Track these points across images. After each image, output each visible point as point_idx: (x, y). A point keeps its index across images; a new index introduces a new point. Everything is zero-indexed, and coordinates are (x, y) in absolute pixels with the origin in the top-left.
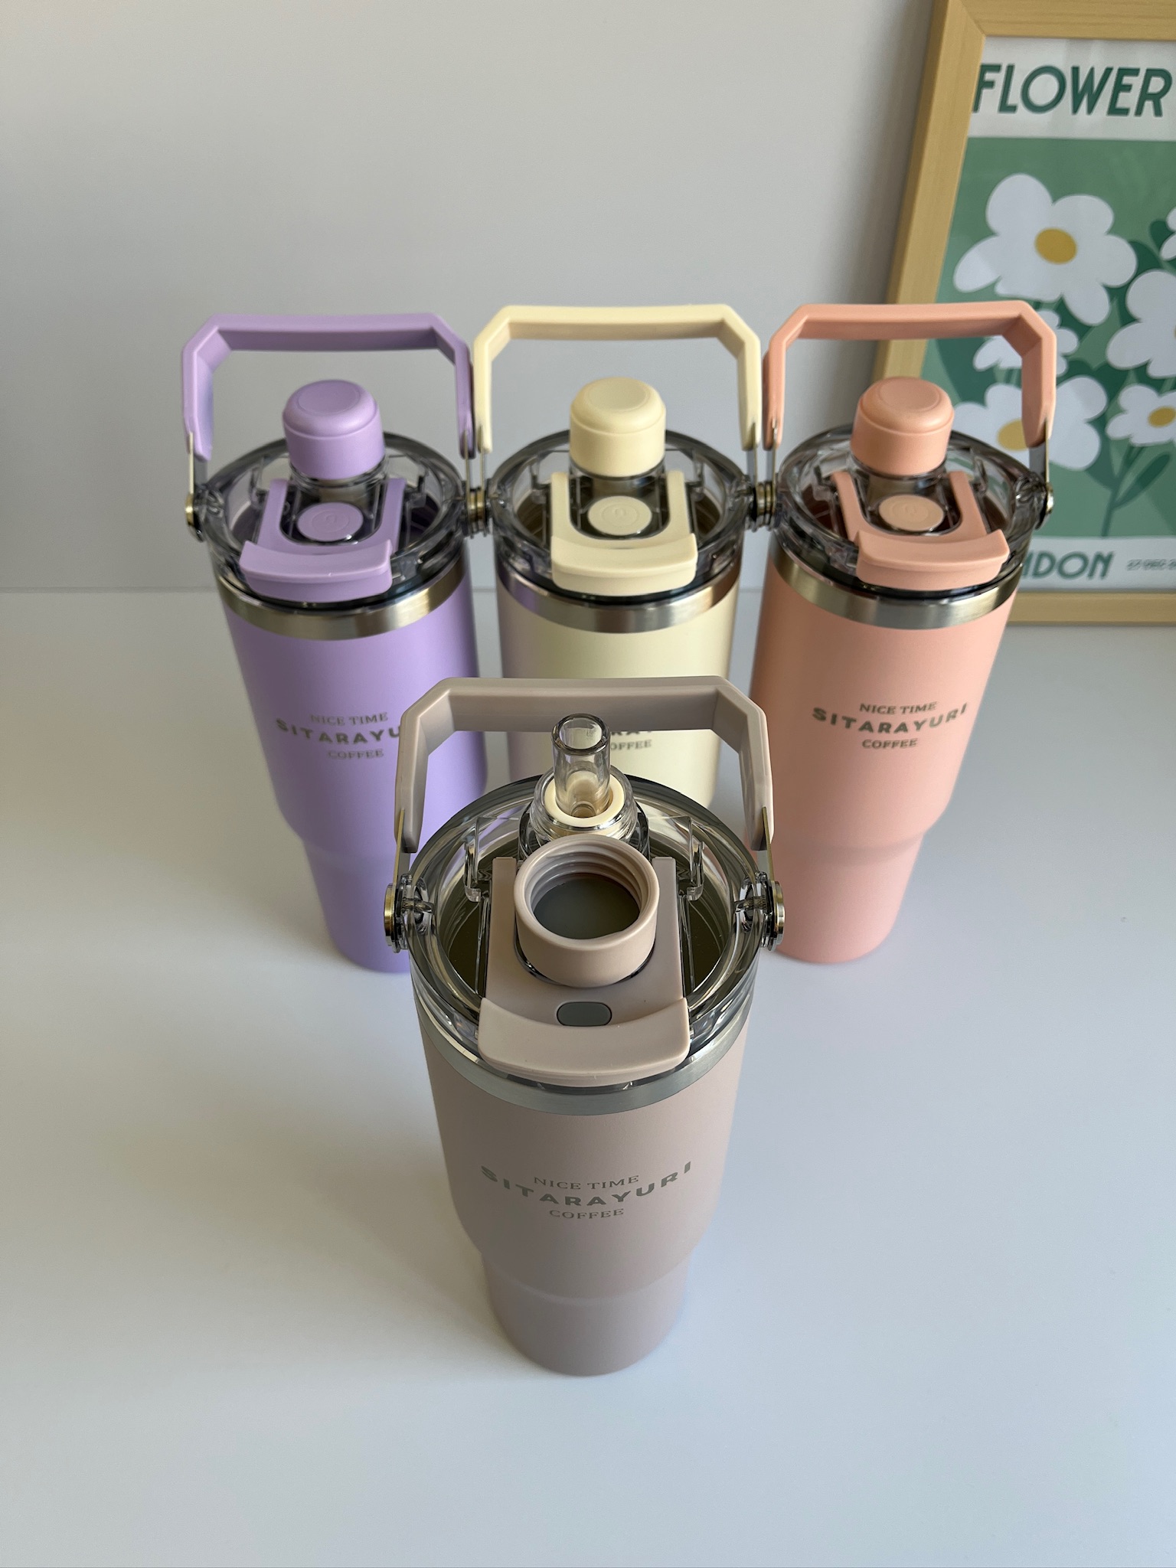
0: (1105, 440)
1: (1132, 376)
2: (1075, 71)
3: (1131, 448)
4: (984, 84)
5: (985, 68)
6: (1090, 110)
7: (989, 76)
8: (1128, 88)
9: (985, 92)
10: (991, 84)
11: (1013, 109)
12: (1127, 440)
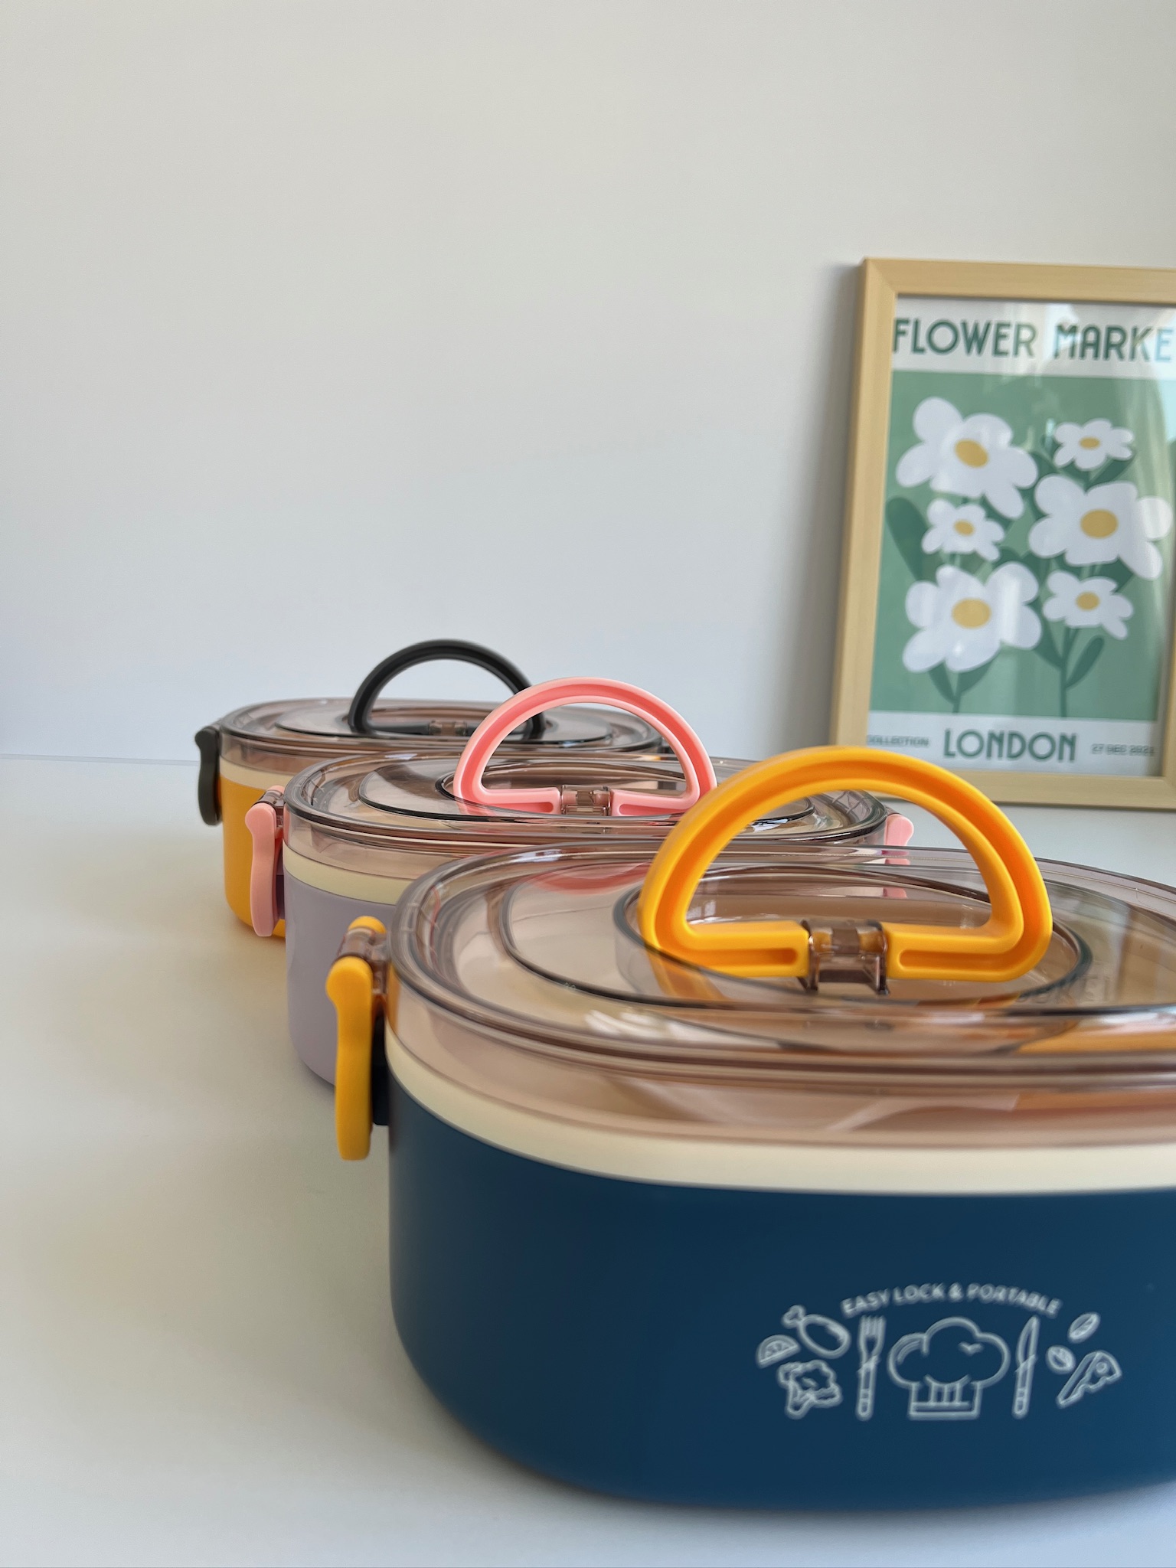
0: (1045, 623)
1: (1054, 565)
2: (964, 325)
3: (1068, 630)
4: (898, 333)
5: (899, 322)
6: (980, 350)
7: (902, 327)
8: (1004, 336)
9: (901, 339)
10: (904, 333)
11: (922, 351)
12: (1061, 622)
